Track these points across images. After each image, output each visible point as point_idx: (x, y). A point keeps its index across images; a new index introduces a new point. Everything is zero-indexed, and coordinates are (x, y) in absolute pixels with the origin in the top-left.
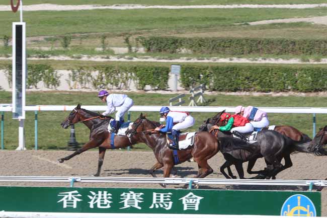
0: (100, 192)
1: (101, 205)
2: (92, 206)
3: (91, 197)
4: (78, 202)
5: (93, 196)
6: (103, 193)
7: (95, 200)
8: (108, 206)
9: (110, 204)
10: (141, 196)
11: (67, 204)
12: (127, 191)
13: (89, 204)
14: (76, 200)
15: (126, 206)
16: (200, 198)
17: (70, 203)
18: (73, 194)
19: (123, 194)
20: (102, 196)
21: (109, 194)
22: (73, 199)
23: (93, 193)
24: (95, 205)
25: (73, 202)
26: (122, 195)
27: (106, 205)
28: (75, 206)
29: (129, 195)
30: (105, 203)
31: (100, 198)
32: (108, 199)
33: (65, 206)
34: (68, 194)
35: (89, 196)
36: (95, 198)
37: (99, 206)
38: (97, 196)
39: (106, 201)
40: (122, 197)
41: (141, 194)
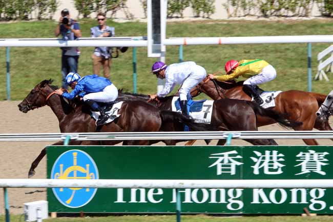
0: (267, 152)
1: (270, 170)
2: (256, 172)
3: (255, 159)
4: (237, 167)
5: (258, 158)
6: (271, 154)
7: (262, 163)
8: (280, 172)
9: (283, 169)
10: (326, 157)
11: (223, 170)
12: (305, 150)
13: (253, 169)
14: (234, 163)
15: (305, 170)
17: (226, 167)
18: (230, 155)
19: (300, 155)
20: (271, 158)
21: (281, 155)
22: (230, 162)
23: (258, 154)
24: (261, 170)
25: (230, 166)
26: (298, 156)
27: (276, 170)
28: (233, 172)
29: (307, 155)
30: (275, 167)
31: (267, 160)
32: (279, 162)
33: (219, 172)
34: (223, 156)
35: (252, 158)
36: (260, 160)
37: (266, 172)
38: (264, 158)
39: (276, 165)
40: (299, 158)
41: (326, 153)
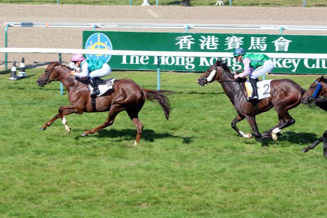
0: (209, 37)
1: (210, 47)
2: (202, 48)
3: (201, 41)
4: (191, 45)
5: (203, 40)
6: (211, 38)
7: (206, 42)
8: (216, 48)
9: (217, 46)
10: (242, 40)
11: (183, 46)
12: (230, 35)
13: (200, 46)
14: (190, 43)
15: (230, 47)
16: (289, 41)
17: (185, 45)
18: (188, 38)
19: (228, 38)
20: (211, 40)
21: (217, 38)
22: (187, 42)
23: (204, 37)
24: (205, 47)
25: (187, 44)
26: (226, 39)
27: (214, 47)
28: (189, 48)
29: (232, 39)
30: (213, 45)
31: (209, 41)
32: (216, 42)
33: (181, 47)
34: (183, 38)
35: (200, 40)
36: (205, 41)
37: (208, 48)
38: (207, 40)
39: (214, 44)
40: (227, 40)
41: (242, 38)
